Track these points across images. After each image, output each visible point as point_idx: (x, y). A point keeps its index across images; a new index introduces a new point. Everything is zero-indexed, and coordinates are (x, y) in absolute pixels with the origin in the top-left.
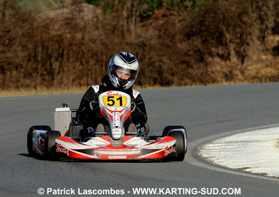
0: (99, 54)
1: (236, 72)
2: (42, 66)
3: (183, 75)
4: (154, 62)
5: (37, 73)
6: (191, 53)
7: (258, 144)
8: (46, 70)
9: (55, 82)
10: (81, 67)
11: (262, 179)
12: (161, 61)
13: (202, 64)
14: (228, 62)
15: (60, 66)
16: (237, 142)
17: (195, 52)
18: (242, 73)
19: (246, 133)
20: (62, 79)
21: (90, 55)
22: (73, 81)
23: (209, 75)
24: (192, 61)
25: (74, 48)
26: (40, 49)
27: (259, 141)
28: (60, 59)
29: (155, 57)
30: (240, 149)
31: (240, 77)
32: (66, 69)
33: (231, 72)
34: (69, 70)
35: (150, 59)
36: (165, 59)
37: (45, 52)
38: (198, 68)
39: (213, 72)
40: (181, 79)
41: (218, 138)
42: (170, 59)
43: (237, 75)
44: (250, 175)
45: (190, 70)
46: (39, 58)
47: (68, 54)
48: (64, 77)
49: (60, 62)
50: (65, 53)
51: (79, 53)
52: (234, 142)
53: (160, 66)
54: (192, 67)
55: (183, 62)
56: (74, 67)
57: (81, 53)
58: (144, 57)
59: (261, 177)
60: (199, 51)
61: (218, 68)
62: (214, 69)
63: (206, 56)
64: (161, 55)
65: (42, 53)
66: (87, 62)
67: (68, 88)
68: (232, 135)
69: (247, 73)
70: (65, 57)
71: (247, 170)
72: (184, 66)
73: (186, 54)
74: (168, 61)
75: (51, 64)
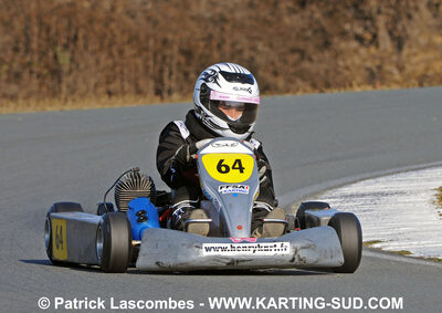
0: (142, 37)
1: (388, 67)
2: (40, 59)
3: (295, 74)
4: (240, 52)
5: (31, 72)
6: (309, 33)
7: (400, 199)
8: (47, 66)
9: (64, 87)
10: (110, 62)
11: (398, 262)
12: (253, 49)
13: (327, 54)
14: (373, 50)
15: (72, 60)
16: (363, 195)
17: (315, 32)
18: (401, 69)
19: (381, 179)
20: (75, 82)
21: (125, 38)
22: (96, 86)
23: (339, 73)
24: (311, 49)
25: (97, 27)
26: (36, 29)
27: (402, 193)
28: (71, 46)
29: (243, 42)
30: (366, 208)
31: (397, 76)
32: (82, 66)
33: (379, 67)
34: (87, 67)
35: (233, 45)
36: (260, 46)
37: (44, 35)
38: (320, 61)
39: (347, 68)
40: (290, 81)
41: (331, 189)
42: (271, 46)
43: (391, 73)
44: (378, 255)
45: (306, 65)
46: (34, 46)
47: (85, 37)
48: (80, 80)
49: (73, 52)
50: (80, 36)
51: (105, 35)
52: (357, 195)
53: (252, 59)
54: (310, 60)
55: (294, 51)
56: (98, 62)
57: (109, 36)
58: (224, 41)
59: (398, 259)
60: (323, 30)
61: (357, 60)
62: (349, 62)
63: (336, 40)
64: (254, 39)
65: (39, 36)
66: (121, 52)
67: (74, 100)
68: (355, 182)
69: (409, 69)
70: (81, 43)
71: (376, 246)
72: (296, 56)
73: (298, 37)
74: (267, 49)
75: (56, 57)
